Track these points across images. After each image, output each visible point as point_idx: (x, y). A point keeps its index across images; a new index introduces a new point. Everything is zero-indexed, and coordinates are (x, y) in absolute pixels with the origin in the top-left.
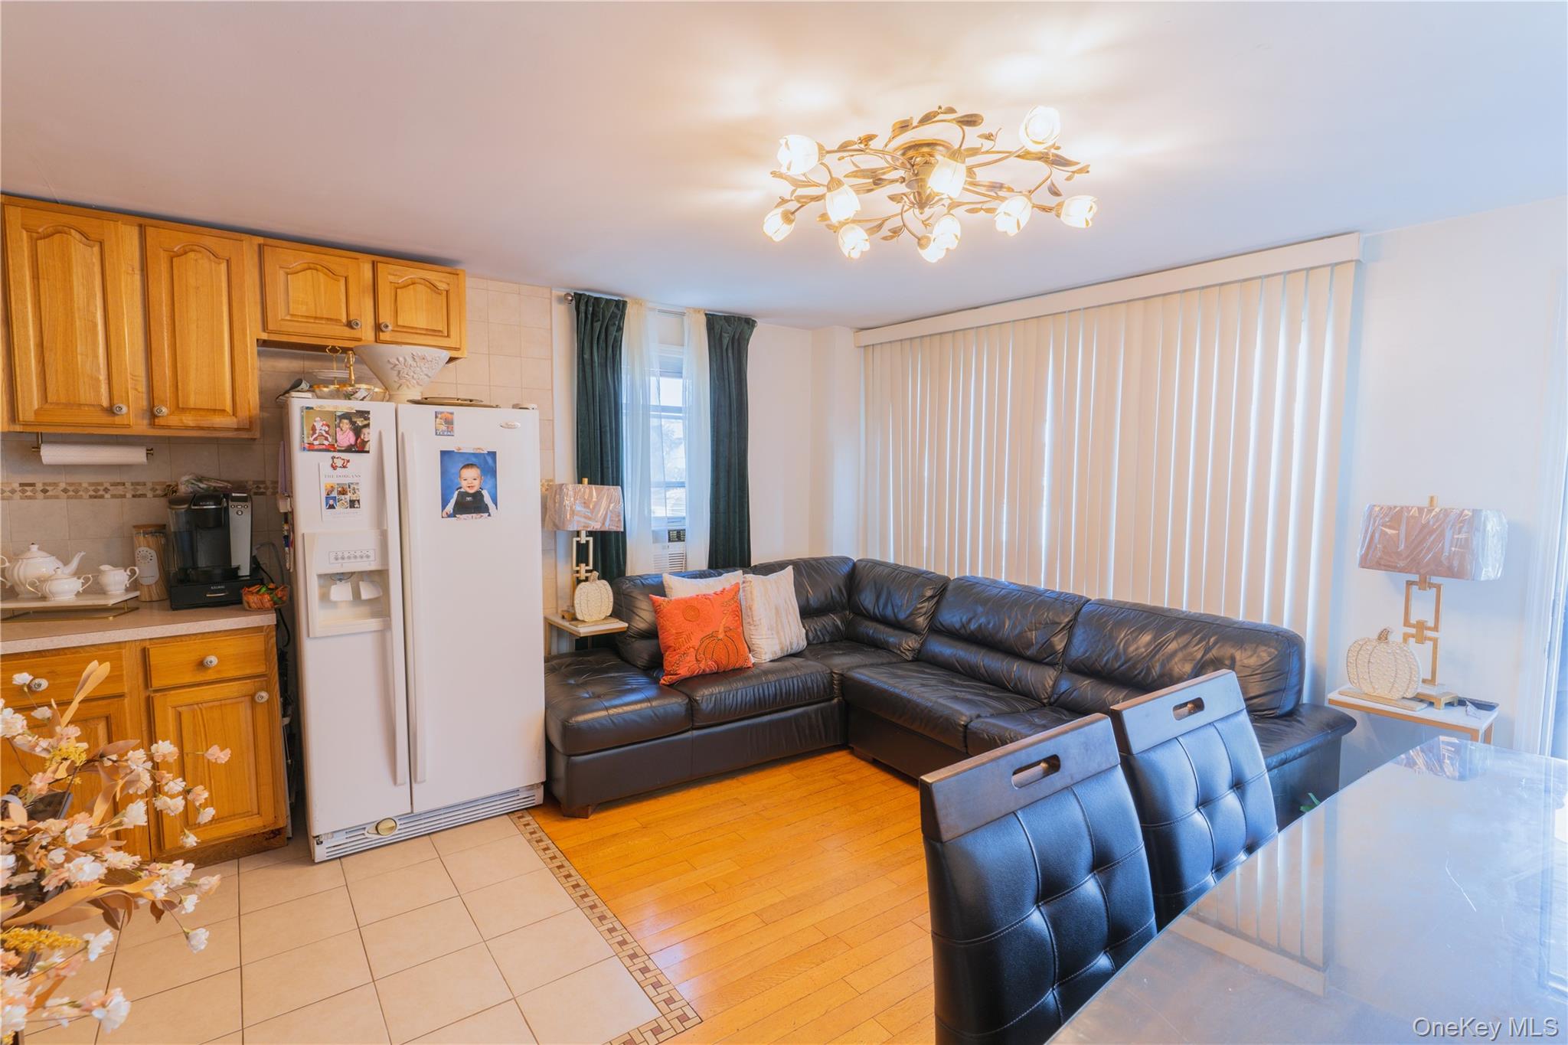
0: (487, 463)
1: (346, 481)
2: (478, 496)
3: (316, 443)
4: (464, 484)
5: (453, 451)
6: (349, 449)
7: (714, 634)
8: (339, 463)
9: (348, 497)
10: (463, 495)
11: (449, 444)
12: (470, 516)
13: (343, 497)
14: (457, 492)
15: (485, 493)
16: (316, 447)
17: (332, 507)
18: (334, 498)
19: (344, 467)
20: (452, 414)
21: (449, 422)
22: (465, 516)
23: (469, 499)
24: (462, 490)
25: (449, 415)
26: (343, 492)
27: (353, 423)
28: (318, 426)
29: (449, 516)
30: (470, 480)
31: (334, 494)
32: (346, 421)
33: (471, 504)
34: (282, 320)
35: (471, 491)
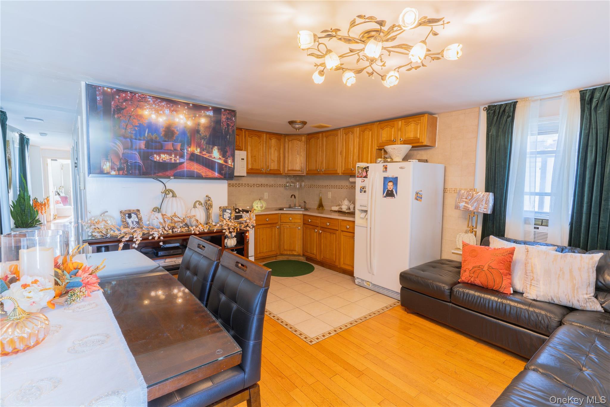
0: (395, 181)
1: (364, 185)
2: (392, 191)
3: (359, 175)
4: (389, 187)
5: (386, 177)
6: (365, 177)
7: (480, 267)
8: (363, 181)
9: (364, 190)
10: (388, 191)
11: (386, 175)
12: (390, 197)
13: (363, 190)
14: (387, 190)
15: (394, 190)
16: (359, 177)
17: (361, 192)
18: (361, 190)
19: (364, 182)
20: (387, 165)
21: (386, 168)
22: (388, 197)
23: (390, 192)
24: (388, 189)
25: (386, 166)
26: (363, 189)
27: (366, 170)
28: (360, 171)
29: (384, 197)
30: (390, 186)
31: (362, 189)
32: (365, 169)
33: (390, 194)
34: (381, 143)
35: (390, 190)
